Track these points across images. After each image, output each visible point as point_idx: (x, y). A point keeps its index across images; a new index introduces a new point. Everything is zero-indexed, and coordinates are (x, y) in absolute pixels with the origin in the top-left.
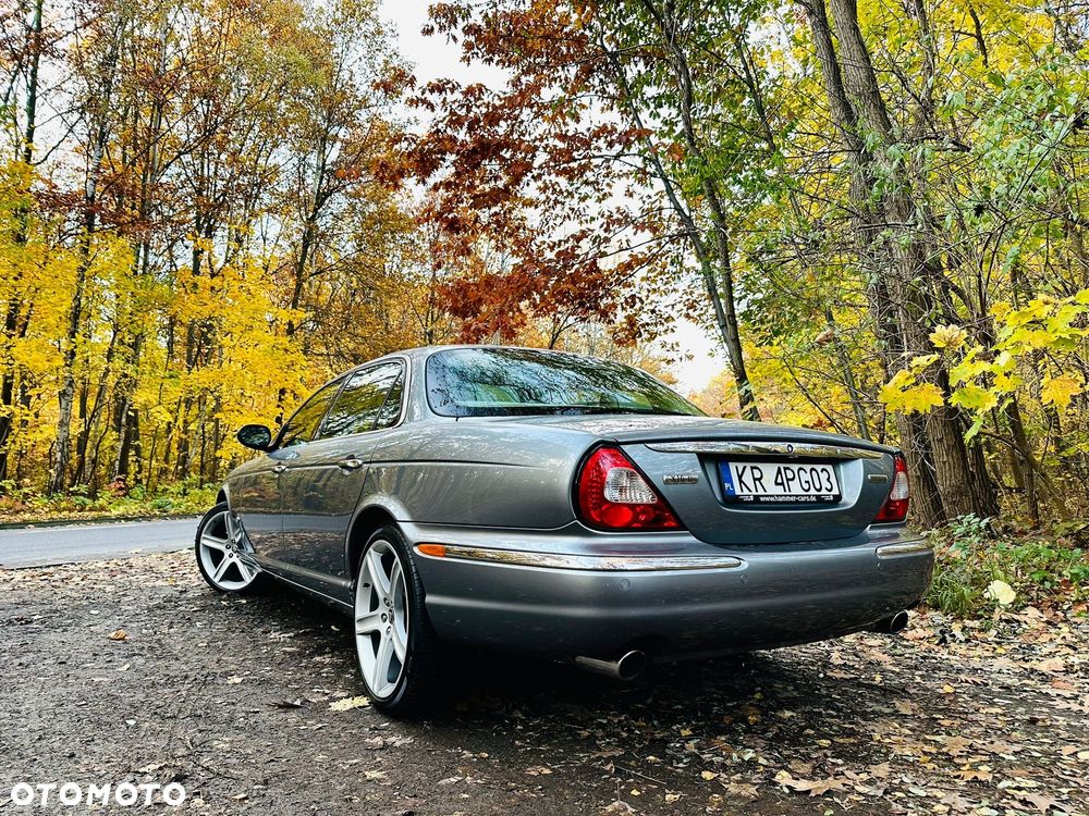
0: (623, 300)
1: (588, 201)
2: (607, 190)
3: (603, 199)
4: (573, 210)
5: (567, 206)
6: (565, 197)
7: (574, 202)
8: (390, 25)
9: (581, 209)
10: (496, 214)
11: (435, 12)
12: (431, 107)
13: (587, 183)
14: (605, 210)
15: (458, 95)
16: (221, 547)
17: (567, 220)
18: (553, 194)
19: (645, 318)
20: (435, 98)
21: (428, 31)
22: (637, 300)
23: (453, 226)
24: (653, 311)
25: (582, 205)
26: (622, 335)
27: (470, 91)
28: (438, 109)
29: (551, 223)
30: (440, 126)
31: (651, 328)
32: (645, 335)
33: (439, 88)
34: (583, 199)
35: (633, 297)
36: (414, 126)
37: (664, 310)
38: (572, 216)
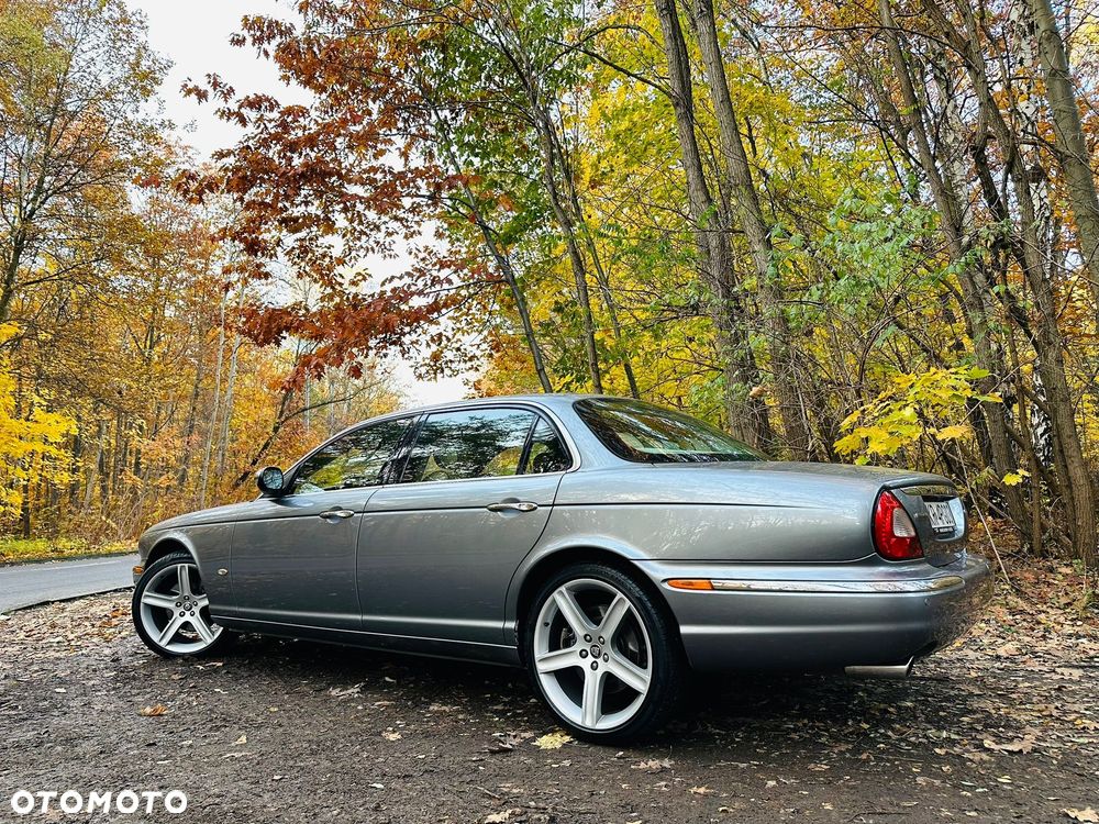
0: (428, 338)
1: (395, 237)
2: (416, 228)
3: (412, 237)
4: (378, 243)
5: (372, 239)
6: (371, 230)
7: (381, 236)
8: (138, 15)
9: (387, 244)
10: (301, 240)
11: (247, 23)
12: (243, 121)
13: (396, 218)
14: (413, 246)
15: (275, 115)
16: (170, 606)
17: (370, 252)
18: (358, 225)
19: (449, 355)
20: (251, 114)
21: (238, 41)
22: (444, 338)
23: (253, 247)
24: (458, 349)
25: (388, 239)
26: (423, 370)
27: (289, 111)
28: (250, 125)
29: (354, 253)
30: (251, 143)
31: (453, 366)
32: (447, 371)
33: (255, 103)
34: (389, 234)
35: (440, 334)
36: (167, 131)
37: (469, 349)
38: (376, 249)
